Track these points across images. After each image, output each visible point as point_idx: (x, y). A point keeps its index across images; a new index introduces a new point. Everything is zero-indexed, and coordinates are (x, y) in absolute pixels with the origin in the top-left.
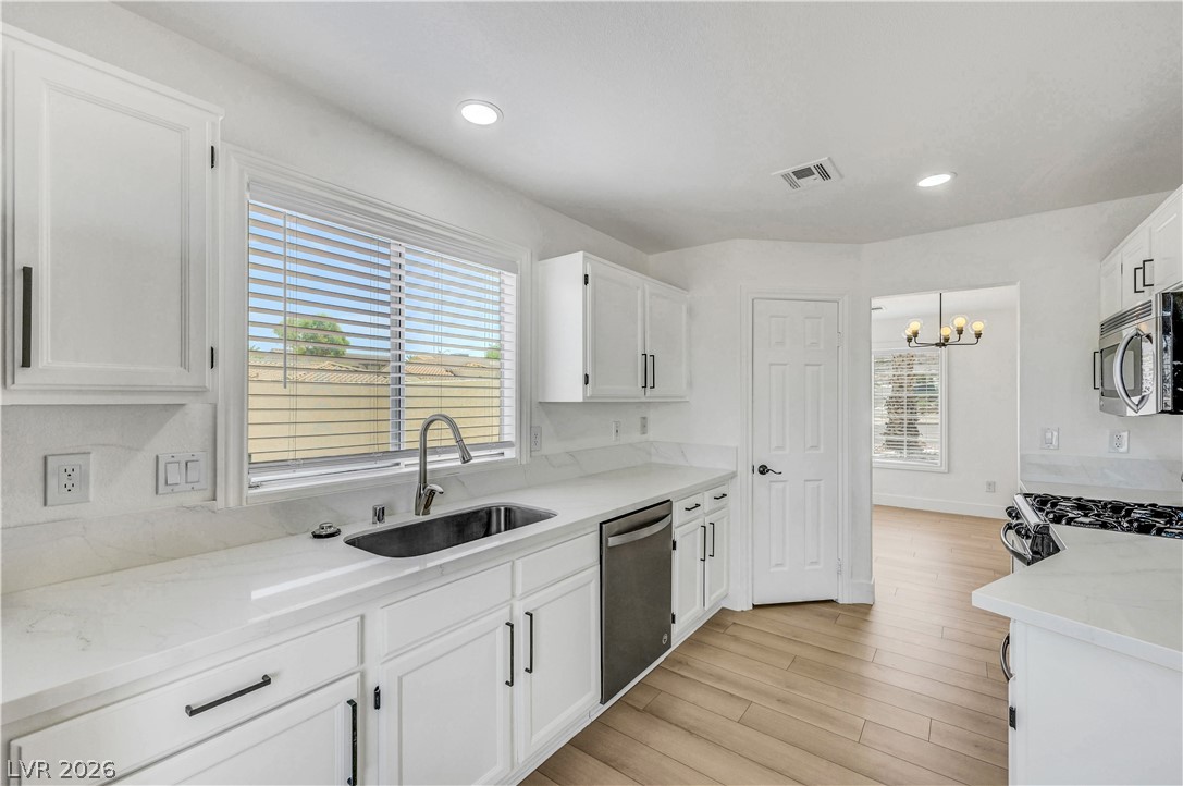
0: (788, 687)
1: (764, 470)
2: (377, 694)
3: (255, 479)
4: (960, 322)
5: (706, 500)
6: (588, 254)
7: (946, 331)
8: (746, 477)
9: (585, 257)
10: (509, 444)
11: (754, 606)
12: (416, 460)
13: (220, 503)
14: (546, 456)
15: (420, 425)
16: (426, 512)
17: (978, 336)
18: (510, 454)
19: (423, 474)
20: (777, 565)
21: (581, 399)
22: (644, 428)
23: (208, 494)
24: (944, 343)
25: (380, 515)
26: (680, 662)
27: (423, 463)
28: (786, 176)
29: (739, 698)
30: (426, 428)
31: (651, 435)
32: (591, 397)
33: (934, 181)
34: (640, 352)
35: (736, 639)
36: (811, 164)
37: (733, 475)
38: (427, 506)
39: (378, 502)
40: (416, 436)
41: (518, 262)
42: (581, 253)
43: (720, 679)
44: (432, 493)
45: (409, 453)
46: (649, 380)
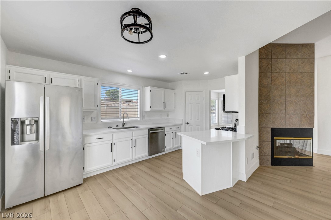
1: (188, 123)
2: (114, 143)
3: (102, 121)
5: (174, 128)
6: (151, 87)
8: (184, 125)
10: (139, 118)
12: (122, 119)
13: (98, 123)
14: (146, 120)
15: (123, 114)
16: (124, 126)
18: (139, 119)
19: (123, 121)
21: (149, 110)
22: (168, 115)
23: (96, 122)
25: (117, 126)
27: (123, 120)
30: (124, 114)
31: (170, 117)
32: (152, 110)
34: (163, 102)
37: (182, 124)
38: (124, 125)
39: (117, 124)
40: (122, 116)
41: (140, 88)
42: (149, 87)
44: (124, 124)
45: (121, 118)
46: (165, 107)
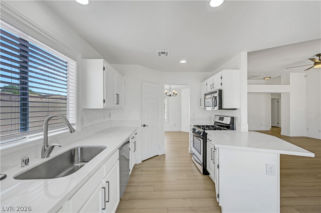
0: (159, 178)
1: (144, 126)
4: (174, 91)
6: (104, 61)
7: (170, 93)
8: (140, 128)
9: (103, 61)
11: (142, 161)
14: (86, 128)
16: (49, 156)
17: (176, 94)
19: (46, 138)
20: (147, 149)
21: (103, 108)
22: (110, 116)
24: (170, 96)
25: (26, 162)
26: (132, 182)
28: (159, 53)
29: (151, 185)
32: (106, 107)
33: (183, 62)
35: (142, 171)
36: (166, 51)
37: (138, 128)
38: (49, 153)
41: (77, 58)
42: (103, 60)
43: (144, 182)
44: (53, 147)
46: (118, 102)
